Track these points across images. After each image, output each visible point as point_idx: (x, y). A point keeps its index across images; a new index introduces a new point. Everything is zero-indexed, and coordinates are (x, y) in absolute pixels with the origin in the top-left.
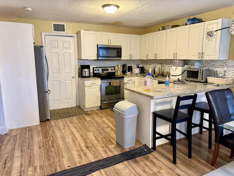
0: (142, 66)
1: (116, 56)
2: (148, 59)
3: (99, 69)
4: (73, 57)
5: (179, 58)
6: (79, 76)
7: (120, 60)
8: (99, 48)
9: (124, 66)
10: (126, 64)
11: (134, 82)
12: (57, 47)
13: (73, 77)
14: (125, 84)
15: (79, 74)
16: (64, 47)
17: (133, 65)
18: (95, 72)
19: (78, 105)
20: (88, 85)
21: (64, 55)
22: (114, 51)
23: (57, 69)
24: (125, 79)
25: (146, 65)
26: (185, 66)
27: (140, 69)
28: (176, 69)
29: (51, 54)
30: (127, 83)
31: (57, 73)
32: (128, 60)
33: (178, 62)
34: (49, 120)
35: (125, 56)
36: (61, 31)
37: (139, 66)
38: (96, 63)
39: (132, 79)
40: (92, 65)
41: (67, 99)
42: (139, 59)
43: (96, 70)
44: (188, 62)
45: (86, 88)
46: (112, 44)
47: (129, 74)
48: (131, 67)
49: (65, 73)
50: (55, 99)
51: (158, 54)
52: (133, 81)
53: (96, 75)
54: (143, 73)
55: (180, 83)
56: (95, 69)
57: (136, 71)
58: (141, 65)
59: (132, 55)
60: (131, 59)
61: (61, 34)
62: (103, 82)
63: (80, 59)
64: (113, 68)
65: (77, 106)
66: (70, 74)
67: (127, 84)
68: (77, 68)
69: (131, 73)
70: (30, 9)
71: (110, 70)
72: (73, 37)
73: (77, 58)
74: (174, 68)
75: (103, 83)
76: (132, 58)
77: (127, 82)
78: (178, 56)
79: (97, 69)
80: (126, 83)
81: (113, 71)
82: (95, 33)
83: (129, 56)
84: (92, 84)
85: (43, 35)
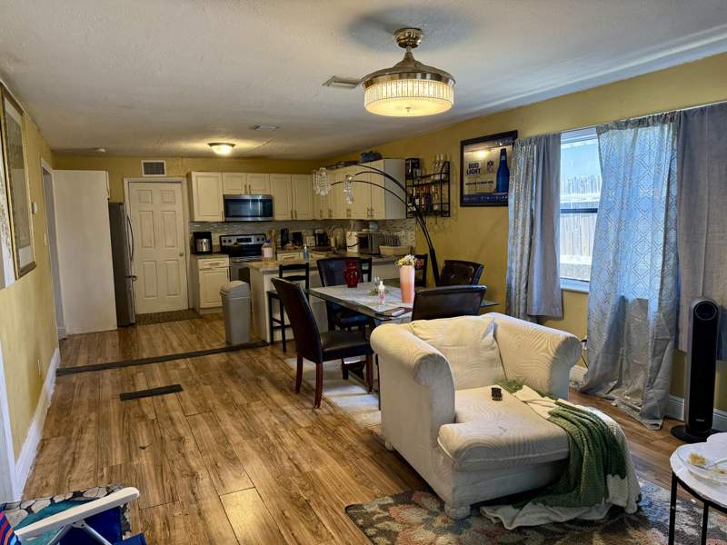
0: (322, 232)
1: (263, 215)
2: (323, 218)
3: (232, 238)
4: (180, 218)
5: (354, 217)
6: (192, 253)
7: (271, 221)
8: (226, 201)
9: (284, 232)
10: (286, 229)
12: (150, 201)
13: (181, 255)
15: (191, 247)
16: (163, 201)
17: (305, 230)
18: (223, 244)
19: (191, 307)
21: (163, 215)
23: (151, 241)
25: (330, 230)
26: (361, 230)
27: (317, 237)
28: (352, 235)
29: (141, 215)
31: (151, 247)
32: (287, 221)
33: (353, 224)
34: (133, 324)
35: (281, 213)
36: (157, 174)
38: (226, 227)
40: (216, 232)
41: (169, 295)
43: (225, 241)
45: (201, 272)
46: (253, 193)
47: (291, 248)
48: (300, 234)
49: (166, 247)
51: (333, 211)
53: (225, 250)
56: (223, 239)
57: (309, 241)
58: (320, 230)
59: (295, 212)
60: (294, 218)
61: (159, 179)
62: (233, 262)
63: (192, 222)
64: (261, 237)
65: (189, 309)
66: (176, 248)
68: (189, 237)
69: (293, 246)
70: (103, 150)
71: (254, 241)
72: (180, 182)
73: (188, 220)
74: (350, 233)
76: (296, 217)
78: (352, 214)
79: (227, 239)
81: (261, 242)
82: (219, 174)
83: (290, 214)
84: (211, 264)
85: (126, 181)
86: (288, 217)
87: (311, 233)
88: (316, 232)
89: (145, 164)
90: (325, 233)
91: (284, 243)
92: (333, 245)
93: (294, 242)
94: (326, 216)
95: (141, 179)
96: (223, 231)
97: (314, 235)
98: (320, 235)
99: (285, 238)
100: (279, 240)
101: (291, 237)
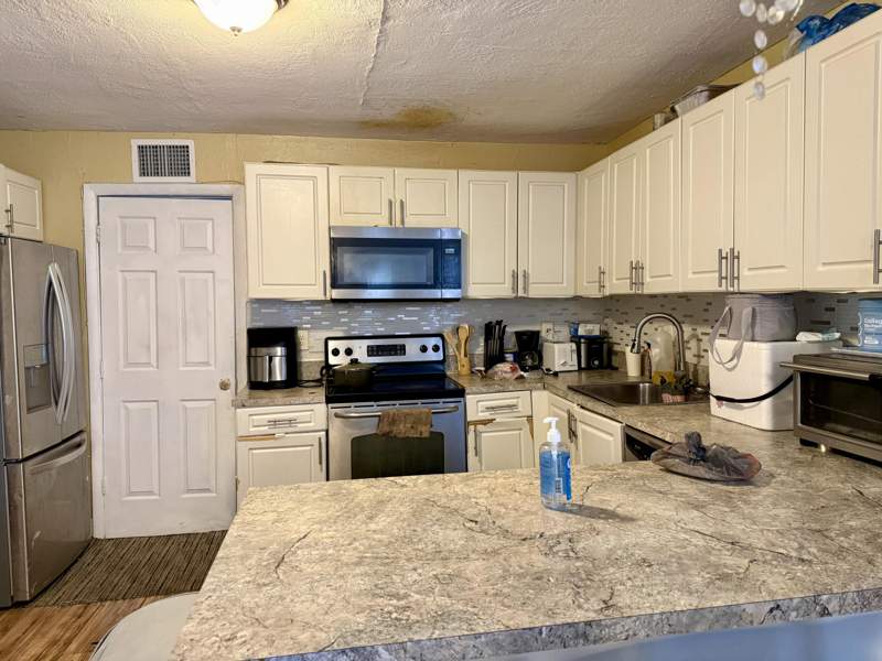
0: (597, 333)
1: (431, 282)
2: (607, 292)
3: (354, 344)
4: (225, 291)
7: (457, 300)
8: (336, 244)
9: (492, 331)
10: (499, 323)
11: (530, 419)
12: (152, 245)
13: (224, 386)
14: (472, 428)
16: (184, 248)
17: (550, 326)
18: (334, 360)
20: (253, 431)
21: (183, 281)
22: (421, 258)
23: (149, 347)
24: (469, 398)
25: (619, 327)
26: (803, 337)
27: (583, 346)
28: (737, 354)
29: (125, 280)
30: (485, 422)
31: (148, 364)
32: (503, 301)
33: (747, 311)
35: (484, 277)
36: (171, 174)
37: (577, 330)
38: (344, 316)
39: (514, 401)
40: (316, 326)
41: (189, 491)
42: (570, 293)
43: (336, 352)
44: (833, 309)
45: (242, 447)
46: (411, 222)
47: (508, 376)
48: (537, 334)
49: (187, 364)
50: (133, 489)
51: (647, 267)
52: (524, 409)
54: (601, 367)
55: (700, 470)
56: (332, 345)
57: (561, 355)
58: (590, 327)
59: (526, 276)
60: (521, 294)
61: (173, 190)
62: (337, 416)
64: (428, 342)
66: (212, 368)
67: (480, 427)
69: (513, 370)
71: (413, 353)
72: (229, 198)
73: (245, 296)
74: (725, 346)
75: (338, 421)
76: (525, 289)
77: (486, 415)
78: (745, 273)
79: (342, 345)
80: (476, 423)
81: (431, 356)
82: (320, 171)
83: (509, 280)
84: (275, 423)
85: (90, 194)
86: (505, 291)
87: (565, 332)
88: (581, 331)
89: (141, 148)
90: (604, 336)
91: (492, 359)
92: (633, 369)
93: (519, 359)
94: (618, 285)
95: (129, 189)
96: (335, 323)
97: (576, 338)
98: (590, 340)
99: (495, 345)
100: (480, 350)
101: (511, 343)
